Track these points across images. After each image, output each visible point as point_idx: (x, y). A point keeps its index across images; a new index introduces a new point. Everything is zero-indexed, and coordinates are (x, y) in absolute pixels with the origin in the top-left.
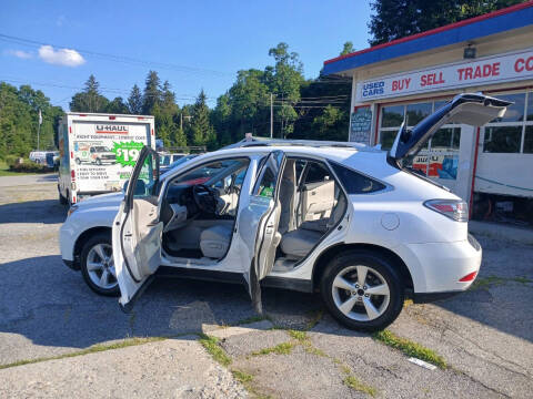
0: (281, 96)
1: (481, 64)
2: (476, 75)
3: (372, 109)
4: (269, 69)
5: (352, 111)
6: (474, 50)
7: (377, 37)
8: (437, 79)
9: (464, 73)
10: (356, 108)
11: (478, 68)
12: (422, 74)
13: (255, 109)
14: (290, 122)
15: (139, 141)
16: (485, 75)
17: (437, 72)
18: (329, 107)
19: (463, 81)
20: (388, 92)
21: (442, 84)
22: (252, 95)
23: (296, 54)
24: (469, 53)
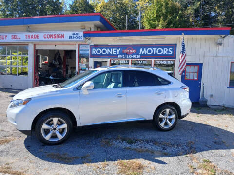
2: (31, 38)
8: (18, 37)
9: (27, 36)
11: (32, 35)
12: (12, 34)
16: (34, 38)
17: (18, 34)
19: (27, 39)
21: (20, 40)
24: (29, 29)
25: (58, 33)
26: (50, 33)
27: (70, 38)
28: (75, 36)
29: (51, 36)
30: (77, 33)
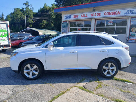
0: (28, 16)
1: (96, 13)
2: (95, 15)
3: (68, 22)
4: (23, 8)
5: (62, 22)
6: (95, 9)
7: (57, 3)
8: (85, 16)
9: (92, 15)
10: (63, 22)
11: (96, 14)
12: (82, 14)
13: (20, 20)
14: (31, 24)
15: (4, 29)
16: (97, 16)
17: (85, 14)
18: (44, 20)
19: (92, 17)
20: (72, 18)
21: (86, 17)
22: (19, 16)
23: (31, 5)
24: (94, 10)
25: (115, 11)
26: (109, 12)
27: (125, 13)
28: (129, 12)
29: (110, 13)
30: (131, 10)
